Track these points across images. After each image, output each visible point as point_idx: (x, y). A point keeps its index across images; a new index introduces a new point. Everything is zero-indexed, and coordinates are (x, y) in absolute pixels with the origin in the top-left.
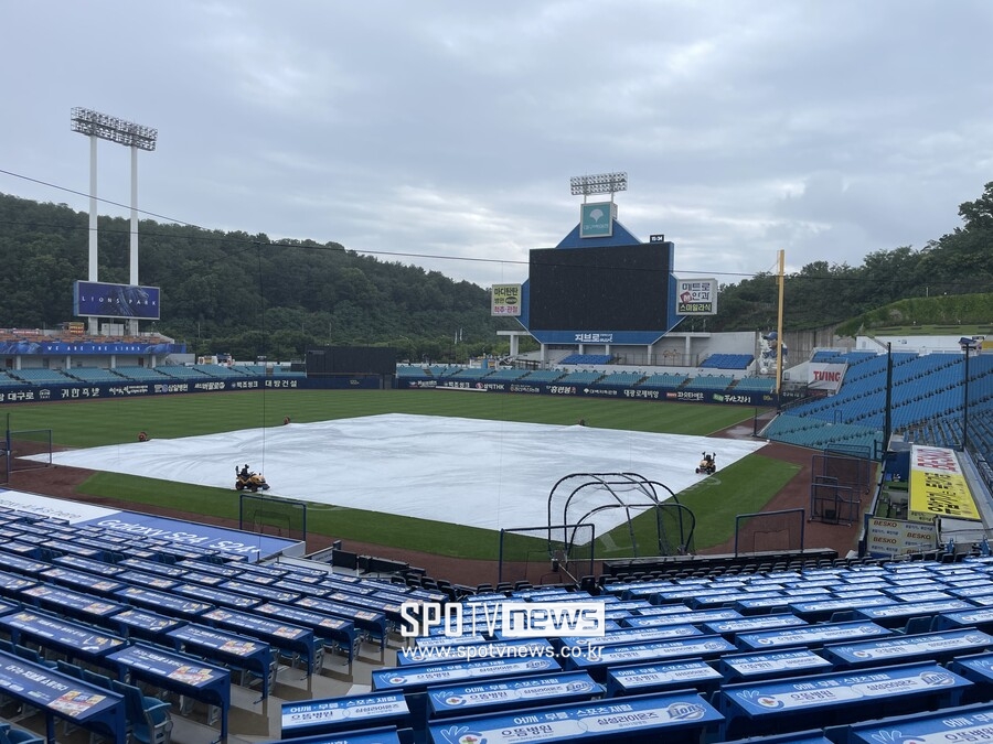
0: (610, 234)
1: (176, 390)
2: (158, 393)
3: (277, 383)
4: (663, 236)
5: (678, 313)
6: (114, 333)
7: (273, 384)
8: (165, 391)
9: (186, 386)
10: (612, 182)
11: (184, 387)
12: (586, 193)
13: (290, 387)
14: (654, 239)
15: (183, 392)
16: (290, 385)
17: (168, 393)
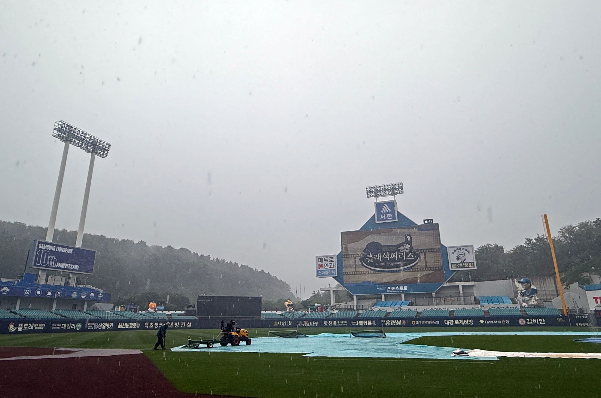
0: (397, 220)
1: (104, 328)
2: (91, 330)
3: (177, 325)
4: (432, 220)
5: (451, 269)
6: (58, 283)
7: (174, 325)
8: (95, 328)
9: (112, 325)
10: (394, 189)
11: (110, 325)
12: (377, 196)
13: (186, 328)
14: (426, 222)
15: (109, 330)
16: (186, 326)
17: (98, 330)
